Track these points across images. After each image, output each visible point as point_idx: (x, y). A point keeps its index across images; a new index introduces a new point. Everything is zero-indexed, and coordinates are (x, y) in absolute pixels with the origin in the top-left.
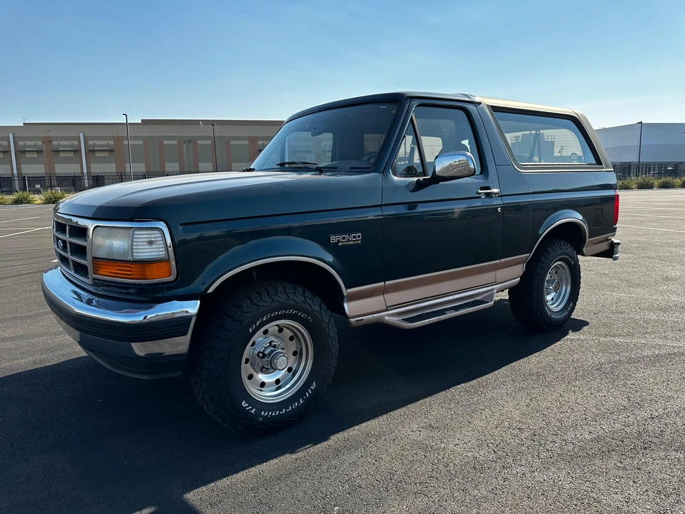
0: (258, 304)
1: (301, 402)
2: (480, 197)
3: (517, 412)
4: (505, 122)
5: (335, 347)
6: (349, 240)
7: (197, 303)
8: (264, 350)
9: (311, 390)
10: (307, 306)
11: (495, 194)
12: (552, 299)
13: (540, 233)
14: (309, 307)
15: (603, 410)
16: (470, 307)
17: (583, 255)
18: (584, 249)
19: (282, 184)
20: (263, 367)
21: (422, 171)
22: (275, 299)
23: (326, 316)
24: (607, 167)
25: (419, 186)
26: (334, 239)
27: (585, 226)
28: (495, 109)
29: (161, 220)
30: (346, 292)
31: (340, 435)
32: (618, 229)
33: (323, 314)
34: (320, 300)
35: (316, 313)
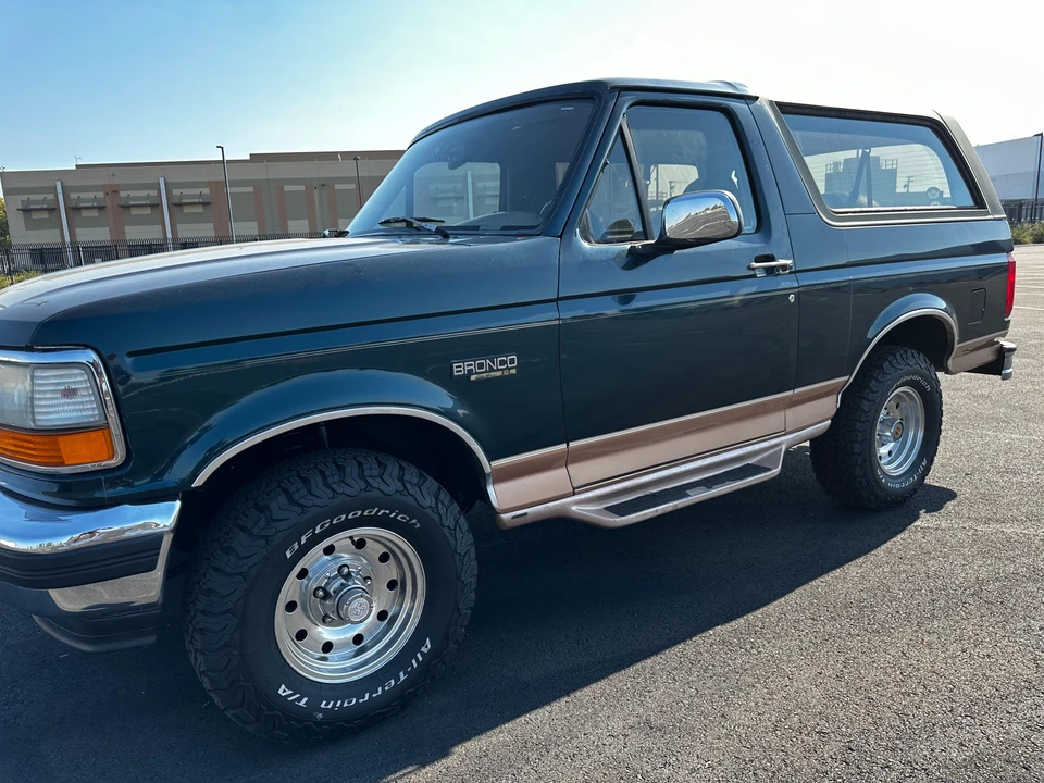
0: (303, 502)
1: (402, 677)
2: (754, 276)
3: (817, 693)
4: (803, 133)
5: (470, 570)
6: (492, 370)
7: (172, 509)
8: (327, 584)
9: (422, 653)
10: (409, 499)
11: (784, 267)
12: (890, 453)
13: (869, 336)
14: (413, 503)
15: (987, 689)
16: (735, 480)
17: (947, 372)
18: (950, 362)
19: (349, 265)
20: (326, 616)
21: (641, 229)
22: (340, 491)
23: (449, 514)
24: (994, 212)
25: (636, 259)
26: (459, 369)
27: (952, 321)
28: (784, 108)
29: (87, 347)
30: (488, 466)
31: (472, 745)
32: (1011, 323)
33: (442, 510)
34: (436, 485)
35: (429, 511)
